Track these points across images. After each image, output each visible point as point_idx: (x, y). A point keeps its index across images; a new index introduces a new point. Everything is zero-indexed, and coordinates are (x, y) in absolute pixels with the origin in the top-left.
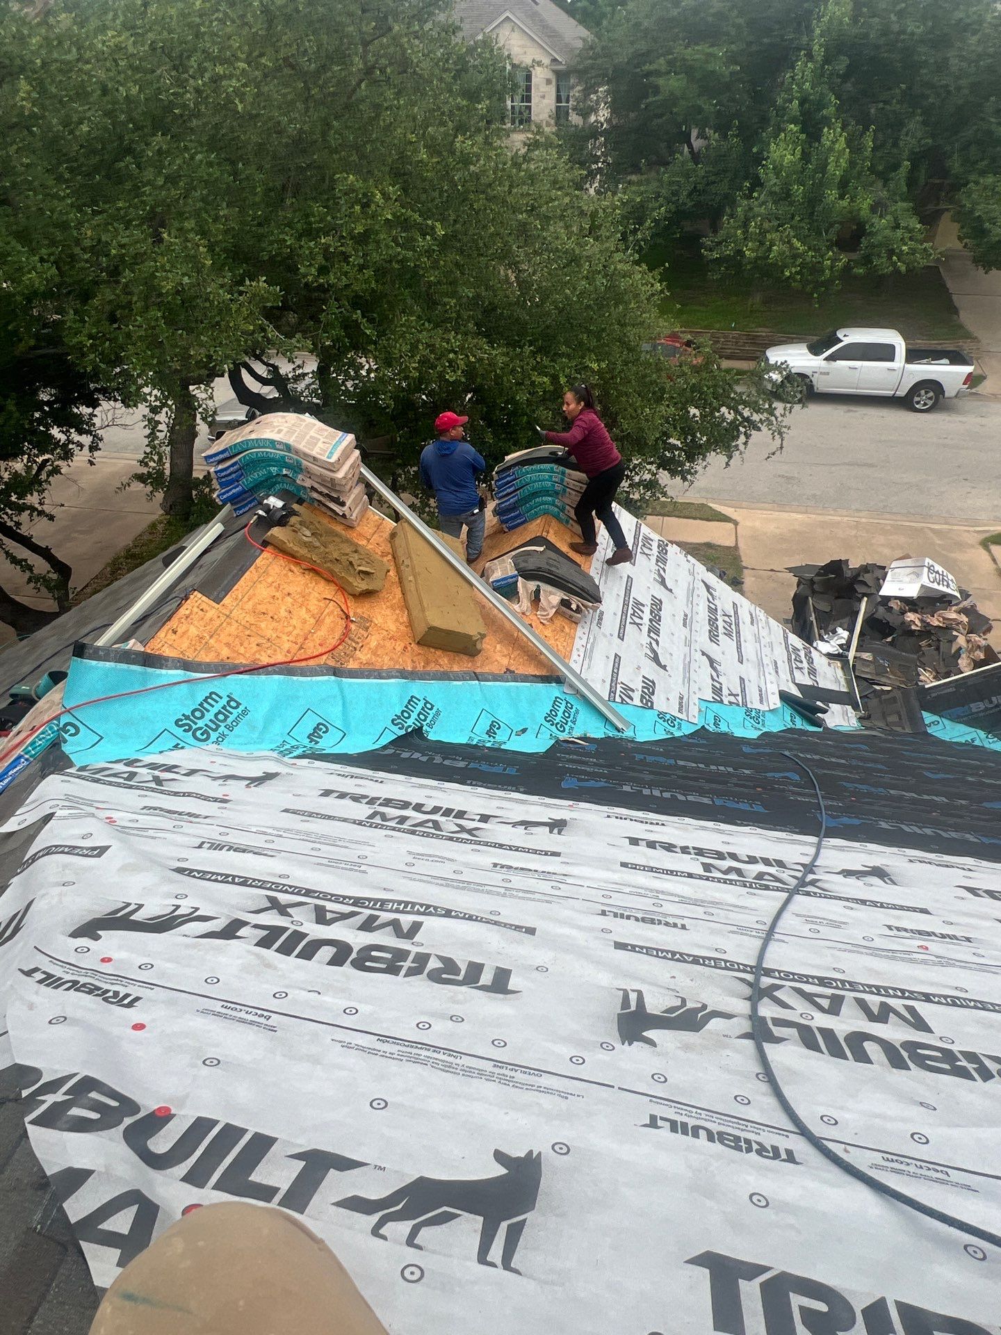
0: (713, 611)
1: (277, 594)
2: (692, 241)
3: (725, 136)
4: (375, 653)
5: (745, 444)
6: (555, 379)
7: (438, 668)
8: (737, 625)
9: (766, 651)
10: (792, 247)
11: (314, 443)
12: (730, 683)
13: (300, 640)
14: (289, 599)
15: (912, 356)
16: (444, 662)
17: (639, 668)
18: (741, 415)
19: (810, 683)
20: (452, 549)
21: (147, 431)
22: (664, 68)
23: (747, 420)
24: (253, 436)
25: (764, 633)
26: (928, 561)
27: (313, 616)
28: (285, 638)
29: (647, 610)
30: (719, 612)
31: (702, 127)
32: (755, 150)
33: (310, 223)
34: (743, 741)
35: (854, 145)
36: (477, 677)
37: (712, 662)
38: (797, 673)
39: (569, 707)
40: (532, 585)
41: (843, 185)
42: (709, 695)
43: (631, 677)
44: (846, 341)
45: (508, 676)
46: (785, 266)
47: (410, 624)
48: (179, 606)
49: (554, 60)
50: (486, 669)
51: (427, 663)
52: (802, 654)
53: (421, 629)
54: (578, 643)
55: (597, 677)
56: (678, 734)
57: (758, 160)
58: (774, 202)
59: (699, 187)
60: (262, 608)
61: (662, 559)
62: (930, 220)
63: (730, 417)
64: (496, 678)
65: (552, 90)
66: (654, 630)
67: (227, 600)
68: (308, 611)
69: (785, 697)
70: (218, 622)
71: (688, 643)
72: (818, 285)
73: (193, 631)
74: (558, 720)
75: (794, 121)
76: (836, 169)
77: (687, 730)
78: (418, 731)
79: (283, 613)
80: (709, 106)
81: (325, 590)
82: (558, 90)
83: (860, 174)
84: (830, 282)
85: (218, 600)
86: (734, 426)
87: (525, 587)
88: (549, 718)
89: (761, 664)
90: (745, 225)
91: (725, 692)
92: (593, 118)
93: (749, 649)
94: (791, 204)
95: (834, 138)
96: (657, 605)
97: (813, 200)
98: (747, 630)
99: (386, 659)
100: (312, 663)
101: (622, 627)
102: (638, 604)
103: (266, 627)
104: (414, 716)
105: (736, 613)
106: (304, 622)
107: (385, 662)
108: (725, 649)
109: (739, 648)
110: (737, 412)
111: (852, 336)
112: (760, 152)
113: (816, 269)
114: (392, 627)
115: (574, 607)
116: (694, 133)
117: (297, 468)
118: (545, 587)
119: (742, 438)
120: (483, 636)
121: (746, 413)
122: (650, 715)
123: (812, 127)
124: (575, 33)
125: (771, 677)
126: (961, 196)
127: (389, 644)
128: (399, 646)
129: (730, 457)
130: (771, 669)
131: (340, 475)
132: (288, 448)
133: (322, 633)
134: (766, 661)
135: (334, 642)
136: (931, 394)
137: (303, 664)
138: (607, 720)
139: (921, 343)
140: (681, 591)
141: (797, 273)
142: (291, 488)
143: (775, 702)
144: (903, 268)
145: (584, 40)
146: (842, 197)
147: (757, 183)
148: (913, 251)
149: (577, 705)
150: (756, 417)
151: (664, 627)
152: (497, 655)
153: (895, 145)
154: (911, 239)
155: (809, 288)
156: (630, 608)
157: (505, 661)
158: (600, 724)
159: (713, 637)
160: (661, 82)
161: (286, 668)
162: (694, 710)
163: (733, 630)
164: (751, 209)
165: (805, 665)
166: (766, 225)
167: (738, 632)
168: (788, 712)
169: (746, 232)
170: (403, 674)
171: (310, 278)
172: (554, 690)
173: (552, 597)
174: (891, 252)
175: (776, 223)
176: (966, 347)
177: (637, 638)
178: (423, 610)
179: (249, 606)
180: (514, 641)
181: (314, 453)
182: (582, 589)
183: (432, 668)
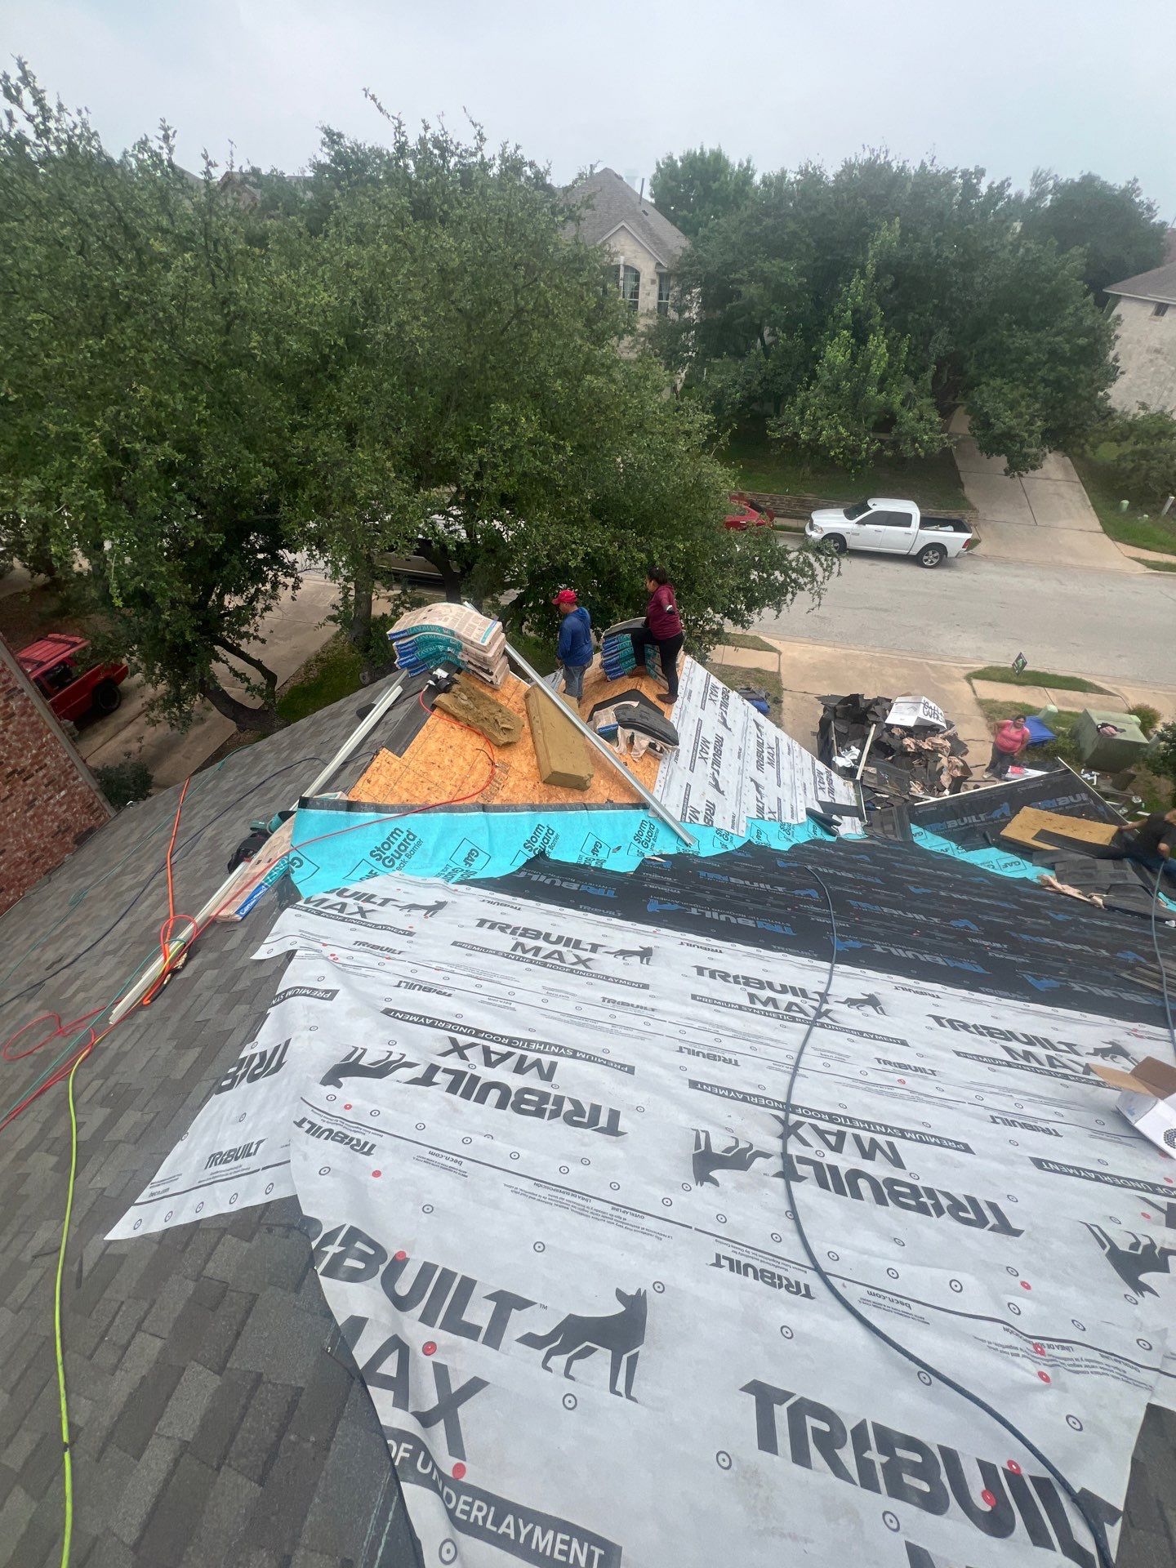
0: (760, 744)
1: (443, 747)
2: (759, 419)
3: (790, 337)
4: (512, 792)
5: (792, 600)
6: (650, 554)
7: (558, 801)
8: (778, 755)
9: (798, 776)
10: (838, 432)
11: (471, 629)
12: (770, 803)
13: (459, 783)
14: (451, 751)
15: (926, 523)
16: (562, 796)
17: (704, 794)
18: (790, 577)
19: (828, 800)
20: (568, 704)
21: (341, 596)
22: (745, 278)
23: (795, 581)
24: (426, 623)
25: (797, 761)
26: (924, 699)
27: (468, 764)
28: (448, 782)
29: (712, 746)
30: (765, 746)
31: (773, 325)
32: (814, 349)
33: (469, 436)
34: (778, 854)
35: (893, 350)
36: (586, 807)
37: (757, 786)
38: (820, 792)
39: (652, 827)
40: (628, 732)
41: (883, 380)
42: (754, 814)
43: (698, 802)
44: (875, 509)
45: (609, 805)
46: (832, 447)
47: (539, 767)
48: (372, 760)
49: (659, 264)
50: (593, 801)
51: (550, 797)
52: (825, 776)
53: (547, 773)
54: (660, 776)
55: (672, 805)
56: (731, 848)
57: (817, 358)
58: (827, 395)
59: (768, 377)
60: (430, 759)
61: (724, 704)
62: (946, 412)
63: (781, 579)
64: (600, 807)
65: (656, 288)
66: (716, 762)
67: (406, 754)
68: (465, 759)
69: (810, 813)
70: (399, 773)
71: (741, 772)
72: (855, 463)
73: (382, 780)
74: (643, 838)
75: (846, 328)
76: (876, 370)
77: (738, 843)
78: (542, 854)
79: (447, 762)
80: (780, 311)
81: (477, 742)
82: (660, 289)
83: (896, 373)
84: (863, 463)
85: (400, 754)
86: (784, 585)
87: (623, 734)
88: (637, 838)
89: (793, 786)
90: (802, 412)
91: (766, 810)
92: (687, 315)
93: (785, 776)
94: (839, 397)
95: (878, 344)
96: (720, 741)
97: (857, 394)
98: (785, 760)
99: (520, 795)
100: (467, 802)
101: (693, 761)
102: (706, 741)
103: (435, 775)
104: (540, 840)
105: (777, 745)
106: (462, 768)
107: (520, 799)
108: (767, 777)
109: (778, 774)
110: (787, 575)
111: (879, 505)
112: (819, 350)
113: (855, 451)
114: (525, 769)
115: (658, 748)
116: (766, 332)
117: (459, 648)
118: (638, 734)
119: (789, 596)
120: (591, 776)
121: (794, 576)
122: (711, 831)
123: (860, 335)
124: (677, 241)
125: (800, 798)
126: (975, 393)
127: (523, 784)
128: (530, 785)
129: (779, 611)
130: (800, 790)
131: (490, 655)
132: (452, 633)
133: (474, 777)
134: (798, 784)
135: (483, 784)
136: (937, 554)
137: (461, 803)
138: (679, 837)
139: (933, 512)
140: (737, 729)
141: (841, 453)
142: (454, 661)
143: (802, 817)
144: (922, 454)
145: (684, 249)
146: (880, 391)
147: (814, 376)
148: (932, 440)
149: (657, 826)
150: (802, 580)
151: (723, 760)
152: (601, 789)
153: (926, 349)
154: (931, 429)
155: (849, 464)
156: (700, 745)
157: (606, 793)
158: (674, 840)
159: (760, 766)
160: (743, 288)
161: (449, 807)
162: (743, 826)
163: (775, 761)
164: (807, 399)
165: (827, 786)
166: (819, 414)
167: (778, 762)
168: (812, 824)
169: (802, 418)
170: (533, 808)
171: (469, 484)
172: (641, 815)
173: (643, 741)
174: (915, 440)
175: (826, 412)
176: (968, 516)
177: (704, 769)
178: (549, 758)
179: (422, 758)
180: (614, 777)
181: (471, 638)
182: (665, 735)
183: (554, 801)
